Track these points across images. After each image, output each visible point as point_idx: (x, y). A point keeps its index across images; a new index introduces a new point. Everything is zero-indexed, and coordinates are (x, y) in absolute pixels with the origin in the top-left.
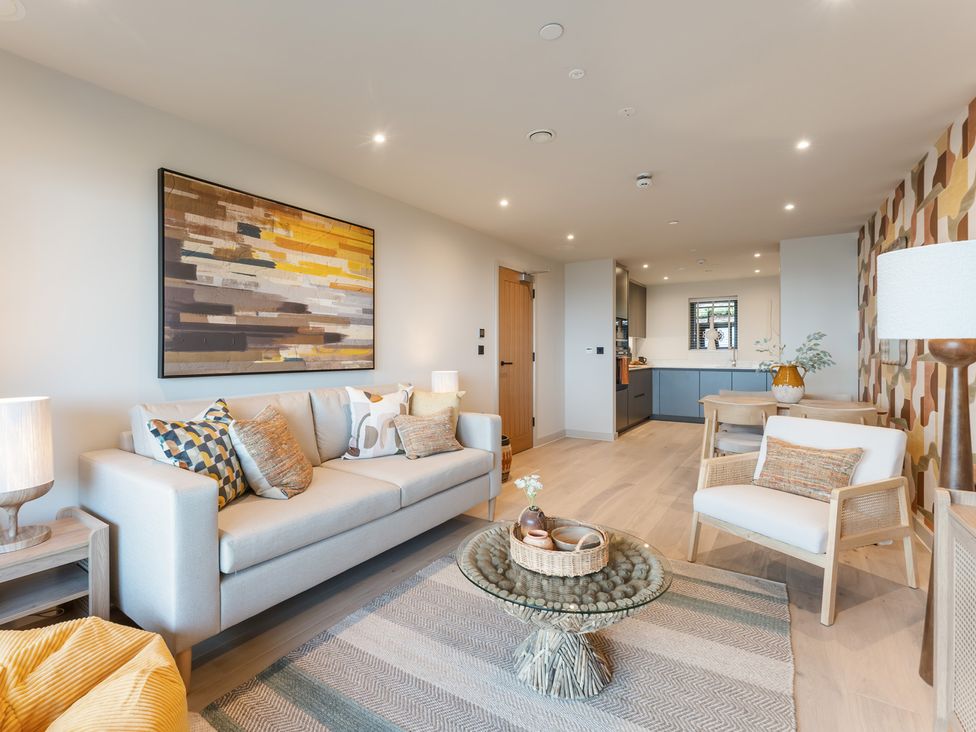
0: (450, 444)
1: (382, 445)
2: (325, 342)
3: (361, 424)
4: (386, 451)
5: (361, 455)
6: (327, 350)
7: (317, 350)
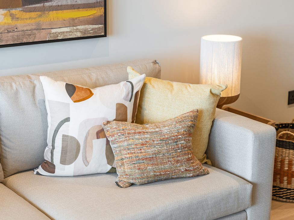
0: (182, 169)
1: (86, 162)
2: (24, 5)
3: (56, 131)
4: (92, 168)
5: (58, 172)
6: (28, 15)
7: (13, 16)
